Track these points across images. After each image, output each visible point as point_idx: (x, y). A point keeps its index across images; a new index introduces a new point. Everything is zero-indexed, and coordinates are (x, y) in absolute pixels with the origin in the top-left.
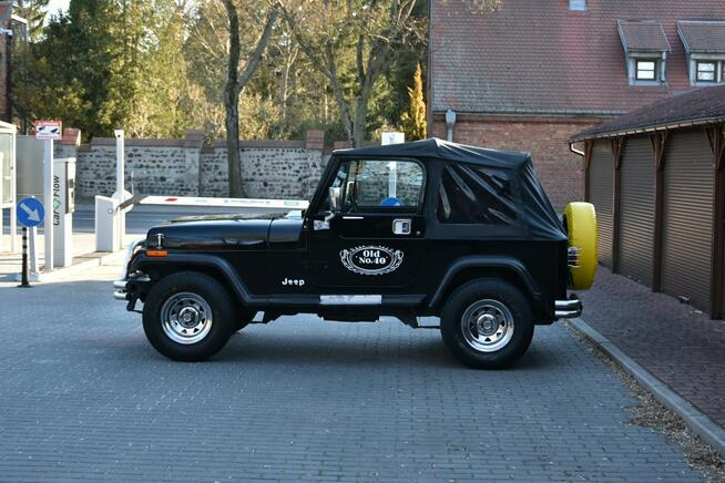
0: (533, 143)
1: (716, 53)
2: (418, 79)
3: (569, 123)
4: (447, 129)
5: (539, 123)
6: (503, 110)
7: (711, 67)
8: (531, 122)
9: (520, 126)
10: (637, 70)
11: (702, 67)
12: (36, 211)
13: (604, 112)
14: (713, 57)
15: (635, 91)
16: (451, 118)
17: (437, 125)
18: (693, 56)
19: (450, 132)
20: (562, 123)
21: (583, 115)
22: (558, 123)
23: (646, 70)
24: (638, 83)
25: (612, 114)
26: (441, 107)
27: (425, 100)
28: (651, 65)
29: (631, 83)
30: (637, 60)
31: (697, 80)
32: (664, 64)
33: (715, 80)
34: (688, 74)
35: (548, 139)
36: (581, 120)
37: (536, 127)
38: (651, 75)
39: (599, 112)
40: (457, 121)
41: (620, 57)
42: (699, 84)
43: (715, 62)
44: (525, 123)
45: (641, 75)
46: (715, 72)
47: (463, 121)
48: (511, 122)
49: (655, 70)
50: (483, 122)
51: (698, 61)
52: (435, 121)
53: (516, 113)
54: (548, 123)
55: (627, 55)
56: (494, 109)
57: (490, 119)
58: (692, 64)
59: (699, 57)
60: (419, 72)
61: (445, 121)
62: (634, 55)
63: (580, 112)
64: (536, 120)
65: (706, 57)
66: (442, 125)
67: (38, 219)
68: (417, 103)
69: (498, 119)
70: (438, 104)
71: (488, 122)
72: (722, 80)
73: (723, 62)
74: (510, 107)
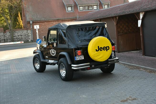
1: (83, 4)
2: (19, 15)
3: (56, 21)
5: (50, 22)
6: (42, 20)
7: (82, 7)
8: (48, 22)
9: (46, 23)
10: (68, 9)
11: (80, 7)
13: (63, 18)
14: (82, 5)
15: (68, 13)
16: (31, 22)
17: (28, 24)
18: (79, 5)
19: (31, 25)
20: (54, 21)
24: (69, 12)
25: (64, 19)
26: (29, 20)
27: (22, 19)
29: (67, 12)
30: (68, 7)
31: (80, 10)
32: (73, 7)
33: (83, 10)
34: (78, 9)
36: (58, 20)
37: (49, 23)
40: (33, 23)
42: (80, 11)
43: (83, 6)
44: (47, 22)
46: (83, 8)
47: (34, 23)
48: (44, 22)
49: (71, 9)
50: (38, 23)
51: (80, 6)
52: (28, 23)
53: (45, 20)
54: (52, 22)
56: (40, 20)
57: (40, 22)
58: (79, 7)
59: (80, 5)
60: (19, 13)
61: (30, 23)
62: (67, 6)
63: (58, 19)
64: (49, 21)
65: (81, 5)
68: (20, 20)
69: (42, 22)
72: (85, 10)
73: (84, 6)
74: (43, 19)
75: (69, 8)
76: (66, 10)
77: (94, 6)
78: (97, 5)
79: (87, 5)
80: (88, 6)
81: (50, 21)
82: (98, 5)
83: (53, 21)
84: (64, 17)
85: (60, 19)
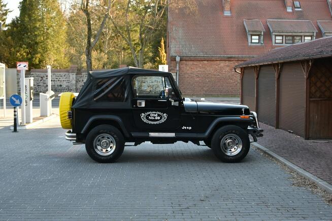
0: (211, 69)
1: (283, 32)
2: (162, 44)
3: (225, 61)
4: (176, 63)
5: (213, 60)
6: (199, 55)
7: (281, 38)
8: (210, 60)
9: (206, 62)
10: (252, 39)
11: (277, 38)
12: (18, 100)
13: (240, 56)
14: (282, 34)
15: (251, 47)
16: (178, 59)
17: (172, 62)
18: (274, 33)
19: (178, 64)
20: (223, 61)
21: (231, 57)
22: (221, 61)
23: (255, 39)
24: (252, 44)
25: (242, 57)
26: (174, 54)
27: (166, 52)
28: (257, 37)
29: (250, 44)
30: (252, 35)
31: (276, 43)
32: (262, 37)
33: (282, 43)
34: (272, 41)
35: (217, 67)
36: (230, 59)
37: (212, 62)
38: (257, 41)
39: (237, 56)
40: (181, 60)
41: (244, 34)
42: (276, 45)
43: (282, 36)
44: (208, 61)
45: (253, 41)
46: (283, 40)
47: (183, 60)
48: (202, 61)
49: (259, 39)
50: (191, 60)
51: (276, 36)
52: (172, 60)
53: (204, 57)
54: (217, 61)
55: (248, 34)
56: (195, 55)
57: (194, 59)
58: (273, 37)
59: (276, 34)
60: (163, 41)
61: (175, 60)
62: (250, 33)
63: (229, 56)
65: (278, 34)
66: (174, 62)
67: (19, 103)
68: (162, 53)
70: (173, 53)
71: (193, 61)
72: (286, 43)
73: (286, 36)
74: (201, 55)
75: (253, 37)
76: (248, 41)
77: (305, 36)
78: (311, 36)
79: (290, 34)
80: (293, 36)
81: (213, 59)
82: (315, 35)
83: (219, 61)
84: (242, 55)
85: (234, 57)
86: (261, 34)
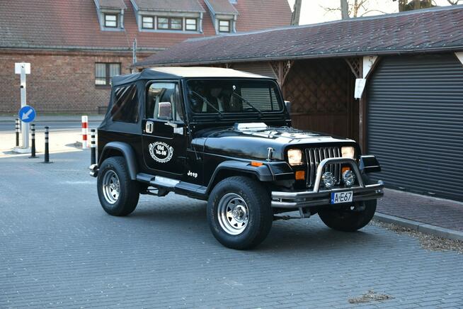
0: (41, 68)
1: (154, 11)
3: (65, 55)
5: (45, 55)
6: (20, 46)
7: (150, 20)
8: (40, 55)
9: (32, 57)
10: (105, 21)
11: (146, 20)
13: (88, 48)
14: (152, 14)
15: (104, 34)
18: (140, 13)
20: (60, 55)
21: (74, 50)
22: (57, 55)
23: (111, 22)
24: (107, 29)
25: (92, 49)
28: (114, 18)
29: (103, 29)
30: (106, 14)
31: (143, 28)
32: (122, 17)
33: (153, 28)
34: (137, 24)
35: (51, 65)
36: (73, 53)
37: (43, 58)
38: (113, 24)
39: (84, 48)
41: (92, 12)
42: (144, 31)
43: (153, 17)
44: (35, 55)
45: (108, 24)
46: (153, 23)
48: (26, 54)
49: (116, 21)
50: (6, 54)
51: (143, 16)
53: (29, 48)
54: (51, 55)
55: (99, 13)
56: (14, 45)
57: (11, 52)
58: (140, 17)
59: (143, 13)
62: (103, 11)
63: (72, 47)
64: (43, 53)
65: (147, 13)
69: (21, 52)
71: (11, 54)
72: (158, 29)
73: (158, 17)
74: (25, 44)
75: (108, 18)
76: (99, 23)
77: (187, 18)
78: (196, 19)
79: (165, 14)
80: (170, 18)
81: (45, 51)
82: (202, 17)
83: (54, 55)
84: (92, 46)
85: (79, 50)
86: (120, 13)
